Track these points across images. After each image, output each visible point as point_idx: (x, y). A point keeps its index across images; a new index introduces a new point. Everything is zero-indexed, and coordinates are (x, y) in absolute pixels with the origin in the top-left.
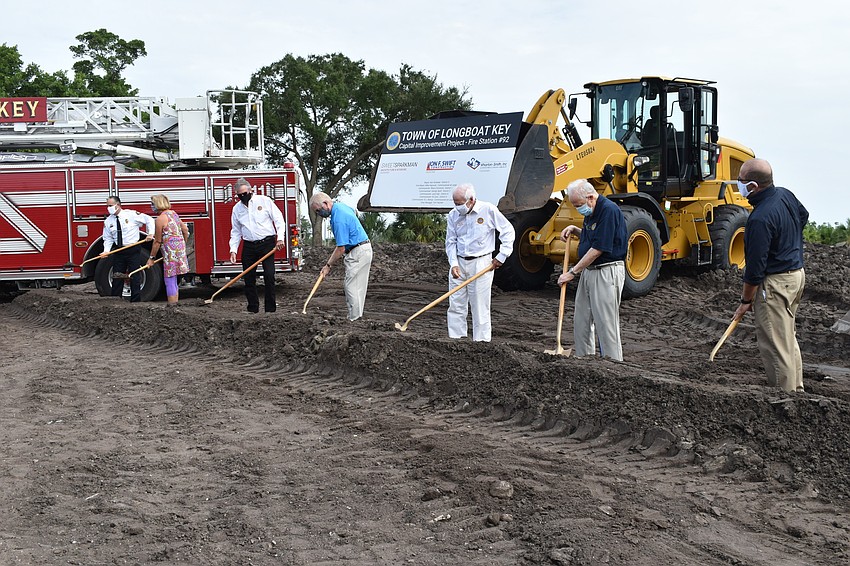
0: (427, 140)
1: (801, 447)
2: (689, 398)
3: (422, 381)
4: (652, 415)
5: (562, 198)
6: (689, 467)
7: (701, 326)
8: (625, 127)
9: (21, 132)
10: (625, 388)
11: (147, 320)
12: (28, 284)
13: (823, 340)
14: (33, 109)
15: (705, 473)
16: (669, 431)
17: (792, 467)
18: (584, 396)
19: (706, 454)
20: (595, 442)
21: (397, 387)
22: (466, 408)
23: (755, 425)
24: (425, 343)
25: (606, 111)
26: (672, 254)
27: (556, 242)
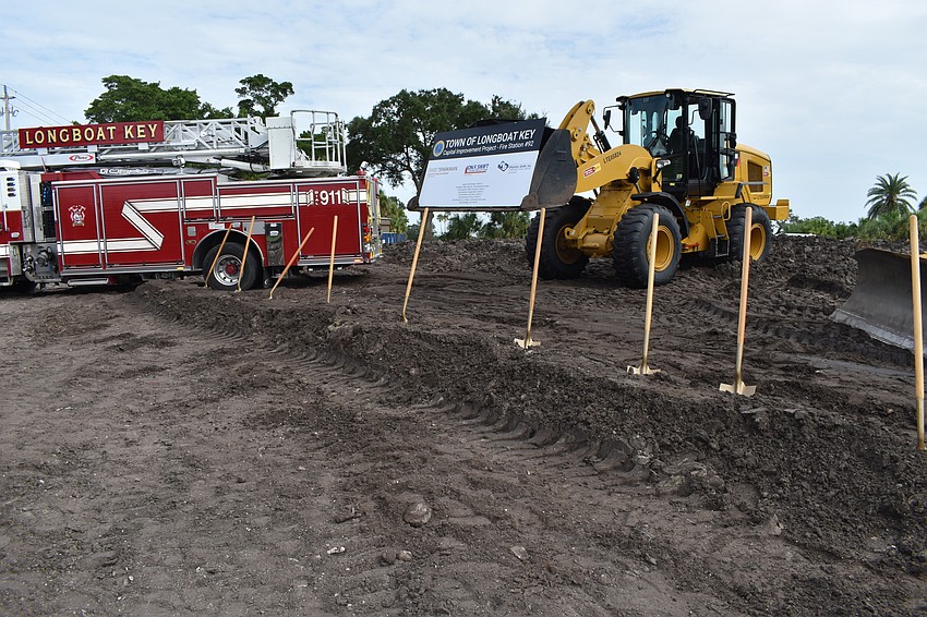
0: (466, 147)
1: (770, 467)
2: (652, 404)
3: (408, 373)
4: (612, 422)
5: (594, 198)
6: (642, 486)
7: (708, 314)
8: (654, 135)
9: (144, 150)
10: (589, 391)
12: (151, 276)
13: (820, 330)
14: (153, 131)
15: (658, 495)
16: (626, 441)
17: (758, 490)
18: (548, 397)
19: (662, 471)
20: (552, 449)
21: (386, 378)
22: (441, 402)
23: (721, 438)
24: (417, 335)
25: (637, 121)
26: (694, 247)
27: (588, 237)
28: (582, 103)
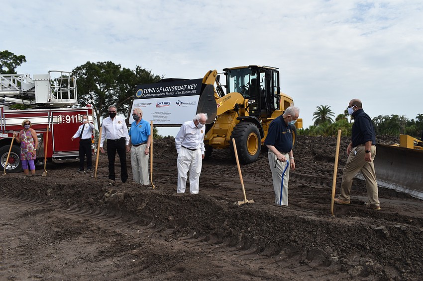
0: (156, 93)
1: (398, 256)
2: (328, 228)
3: (167, 219)
4: (309, 240)
6: (341, 273)
10: (289, 223)
11: (16, 184)
15: (352, 278)
16: (322, 250)
17: (399, 270)
18: (265, 228)
19: (348, 264)
20: (278, 258)
21: (154, 223)
22: (195, 235)
23: (369, 243)
24: (167, 197)
27: (215, 139)
28: (211, 72)
